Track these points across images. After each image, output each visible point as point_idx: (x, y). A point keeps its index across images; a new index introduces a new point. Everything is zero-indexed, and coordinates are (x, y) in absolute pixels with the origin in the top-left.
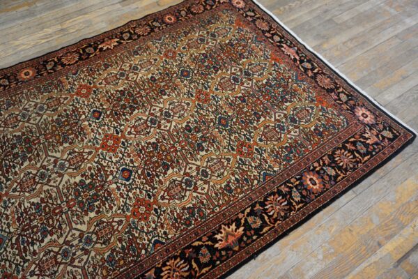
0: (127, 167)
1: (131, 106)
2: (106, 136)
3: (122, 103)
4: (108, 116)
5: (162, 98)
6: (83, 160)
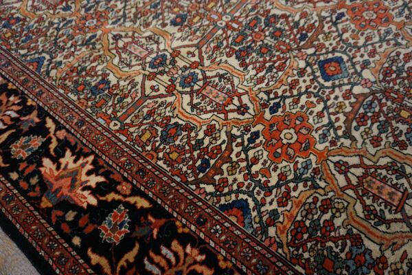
2: (362, 27)
3: (269, 41)
4: (320, 47)
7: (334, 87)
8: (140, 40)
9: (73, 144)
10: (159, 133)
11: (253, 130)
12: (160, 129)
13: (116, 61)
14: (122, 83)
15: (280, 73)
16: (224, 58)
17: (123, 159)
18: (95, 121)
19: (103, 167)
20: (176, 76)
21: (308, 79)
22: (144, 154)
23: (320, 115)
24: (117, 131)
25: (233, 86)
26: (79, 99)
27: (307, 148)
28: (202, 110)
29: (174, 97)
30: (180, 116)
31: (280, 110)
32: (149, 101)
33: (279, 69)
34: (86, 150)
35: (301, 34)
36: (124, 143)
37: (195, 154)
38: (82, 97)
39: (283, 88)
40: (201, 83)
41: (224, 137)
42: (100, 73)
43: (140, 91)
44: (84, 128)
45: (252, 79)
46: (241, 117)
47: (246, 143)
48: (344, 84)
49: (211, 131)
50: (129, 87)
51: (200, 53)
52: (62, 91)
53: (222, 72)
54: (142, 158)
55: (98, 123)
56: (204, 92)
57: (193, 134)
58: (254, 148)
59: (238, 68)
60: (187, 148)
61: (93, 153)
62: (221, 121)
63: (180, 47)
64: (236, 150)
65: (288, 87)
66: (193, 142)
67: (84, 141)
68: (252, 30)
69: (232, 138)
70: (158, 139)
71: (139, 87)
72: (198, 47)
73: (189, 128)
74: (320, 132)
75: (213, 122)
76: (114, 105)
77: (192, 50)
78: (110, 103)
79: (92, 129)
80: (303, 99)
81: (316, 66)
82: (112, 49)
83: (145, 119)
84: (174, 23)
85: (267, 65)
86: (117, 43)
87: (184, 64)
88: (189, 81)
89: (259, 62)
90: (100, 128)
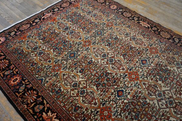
0: (141, 63)
1: (106, 76)
2: (131, 80)
3: (105, 82)
4: (119, 86)
5: (94, 62)
6: (150, 86)
7: (120, 99)
8: (71, 76)
9: (51, 109)
10: (74, 108)
11: (97, 110)
12: (74, 107)
13: (63, 83)
14: (65, 91)
15: (107, 93)
16: (93, 86)
17: (64, 115)
18: (57, 103)
19: (59, 117)
20: (79, 90)
21: (113, 96)
22: (69, 114)
23: (115, 108)
24: (63, 106)
25: (94, 96)
26: (53, 95)
27: (110, 117)
28: (85, 103)
29: (78, 97)
30: (79, 104)
31: (105, 105)
32: (72, 98)
33: (107, 92)
34: (54, 111)
35: (114, 80)
36: (64, 110)
37: (82, 115)
38: (54, 94)
39: (107, 98)
40: (86, 94)
41: (90, 111)
42: (59, 86)
43: (69, 94)
44: (54, 104)
45: (99, 94)
46: (95, 106)
47: (95, 114)
48: (122, 99)
49: (87, 109)
50: (67, 93)
51: (86, 83)
52: (48, 91)
53: (92, 91)
54: (69, 115)
55: (58, 103)
56: (86, 97)
57: (82, 110)
58: (97, 116)
59: (96, 90)
60: (80, 114)
61: (56, 112)
62: (90, 107)
63: (81, 81)
64: (93, 116)
65: (108, 98)
66: (82, 112)
67: (54, 108)
68: (101, 77)
69: (92, 112)
70: (73, 110)
71: (69, 93)
72: (86, 81)
73: (81, 108)
74: (114, 113)
75: (88, 107)
76: (62, 98)
77: (84, 82)
78: (61, 97)
79: (56, 105)
80: (111, 102)
81: (116, 92)
82: (63, 79)
83: (70, 103)
84: (80, 72)
85: (104, 90)
86: (64, 77)
87: (82, 87)
88: (83, 92)
89: (102, 89)
90: (58, 105)
